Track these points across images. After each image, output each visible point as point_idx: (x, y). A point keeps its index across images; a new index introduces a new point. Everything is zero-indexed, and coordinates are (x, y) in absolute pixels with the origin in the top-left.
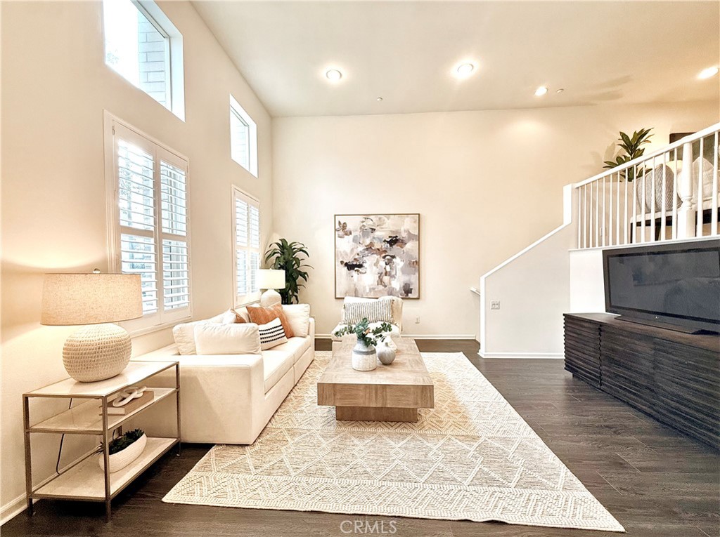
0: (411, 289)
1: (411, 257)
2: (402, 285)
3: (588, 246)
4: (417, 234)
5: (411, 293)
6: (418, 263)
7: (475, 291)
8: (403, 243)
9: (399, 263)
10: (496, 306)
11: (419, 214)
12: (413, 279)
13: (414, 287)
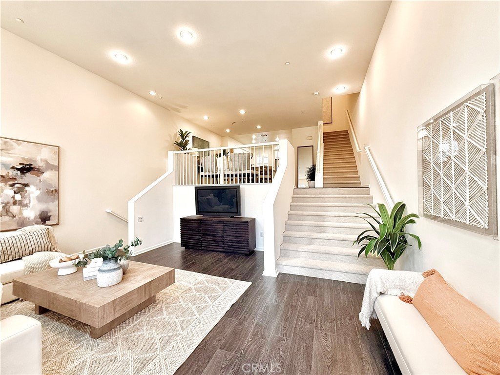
0: (50, 216)
1: (50, 185)
2: (38, 213)
3: (185, 184)
4: (56, 164)
5: (49, 220)
6: (57, 191)
7: (110, 212)
8: (39, 172)
9: (33, 192)
10: (140, 220)
11: (59, 147)
12: (52, 207)
13: (53, 213)
